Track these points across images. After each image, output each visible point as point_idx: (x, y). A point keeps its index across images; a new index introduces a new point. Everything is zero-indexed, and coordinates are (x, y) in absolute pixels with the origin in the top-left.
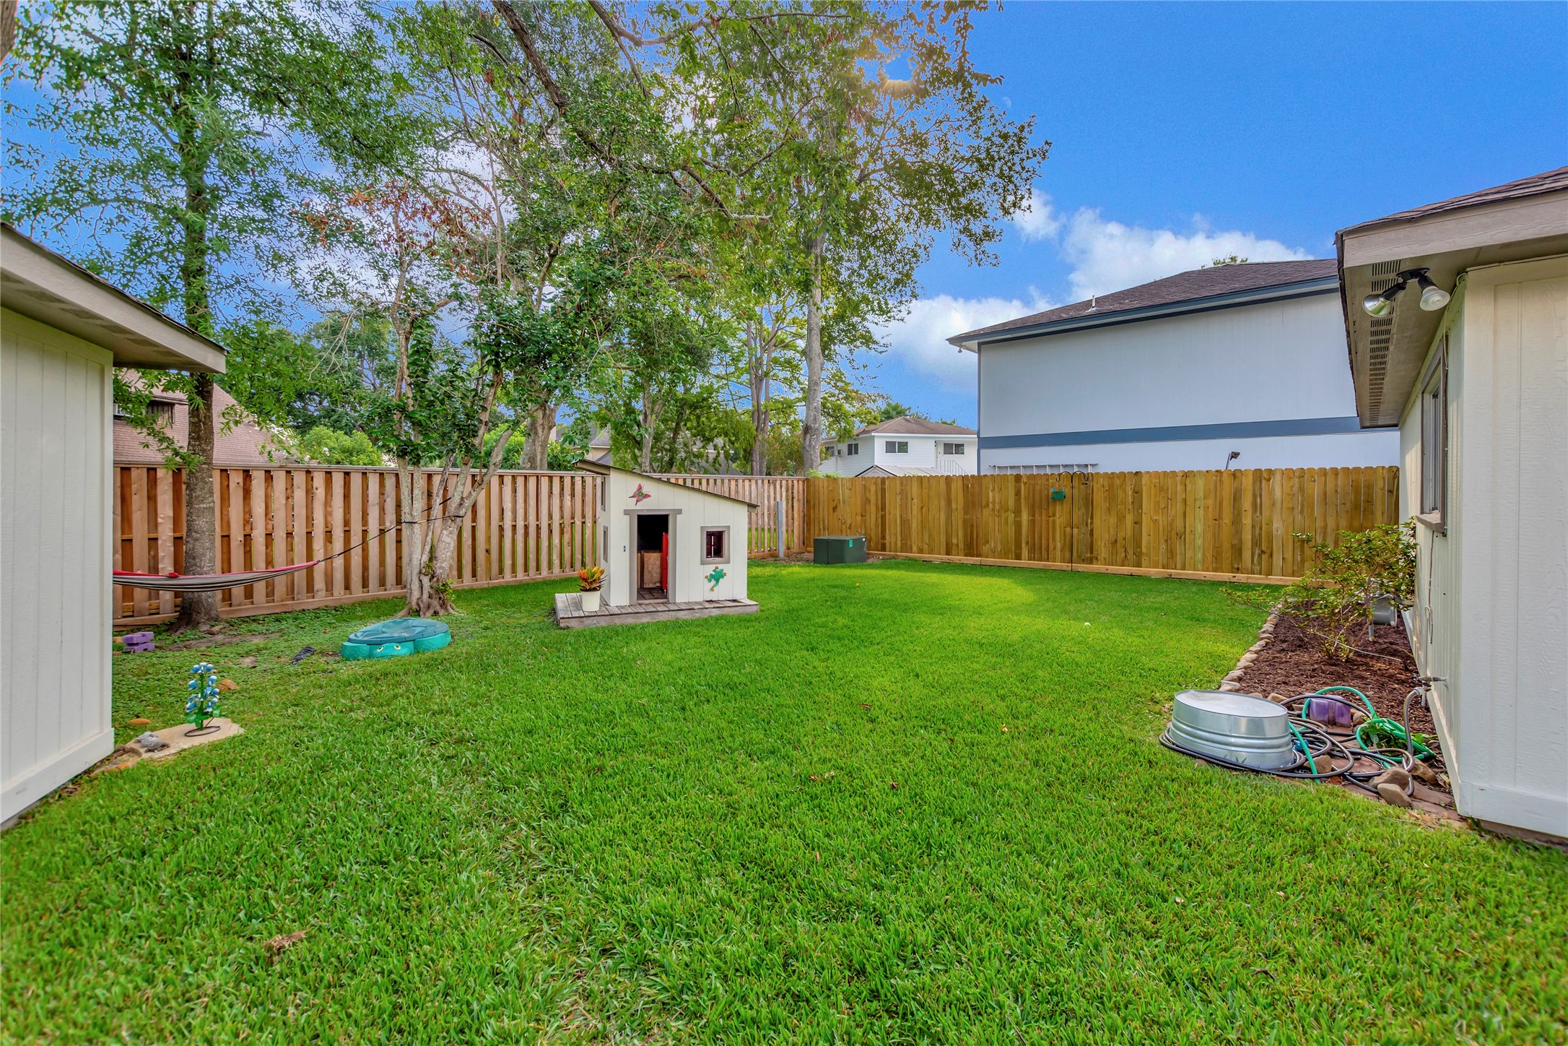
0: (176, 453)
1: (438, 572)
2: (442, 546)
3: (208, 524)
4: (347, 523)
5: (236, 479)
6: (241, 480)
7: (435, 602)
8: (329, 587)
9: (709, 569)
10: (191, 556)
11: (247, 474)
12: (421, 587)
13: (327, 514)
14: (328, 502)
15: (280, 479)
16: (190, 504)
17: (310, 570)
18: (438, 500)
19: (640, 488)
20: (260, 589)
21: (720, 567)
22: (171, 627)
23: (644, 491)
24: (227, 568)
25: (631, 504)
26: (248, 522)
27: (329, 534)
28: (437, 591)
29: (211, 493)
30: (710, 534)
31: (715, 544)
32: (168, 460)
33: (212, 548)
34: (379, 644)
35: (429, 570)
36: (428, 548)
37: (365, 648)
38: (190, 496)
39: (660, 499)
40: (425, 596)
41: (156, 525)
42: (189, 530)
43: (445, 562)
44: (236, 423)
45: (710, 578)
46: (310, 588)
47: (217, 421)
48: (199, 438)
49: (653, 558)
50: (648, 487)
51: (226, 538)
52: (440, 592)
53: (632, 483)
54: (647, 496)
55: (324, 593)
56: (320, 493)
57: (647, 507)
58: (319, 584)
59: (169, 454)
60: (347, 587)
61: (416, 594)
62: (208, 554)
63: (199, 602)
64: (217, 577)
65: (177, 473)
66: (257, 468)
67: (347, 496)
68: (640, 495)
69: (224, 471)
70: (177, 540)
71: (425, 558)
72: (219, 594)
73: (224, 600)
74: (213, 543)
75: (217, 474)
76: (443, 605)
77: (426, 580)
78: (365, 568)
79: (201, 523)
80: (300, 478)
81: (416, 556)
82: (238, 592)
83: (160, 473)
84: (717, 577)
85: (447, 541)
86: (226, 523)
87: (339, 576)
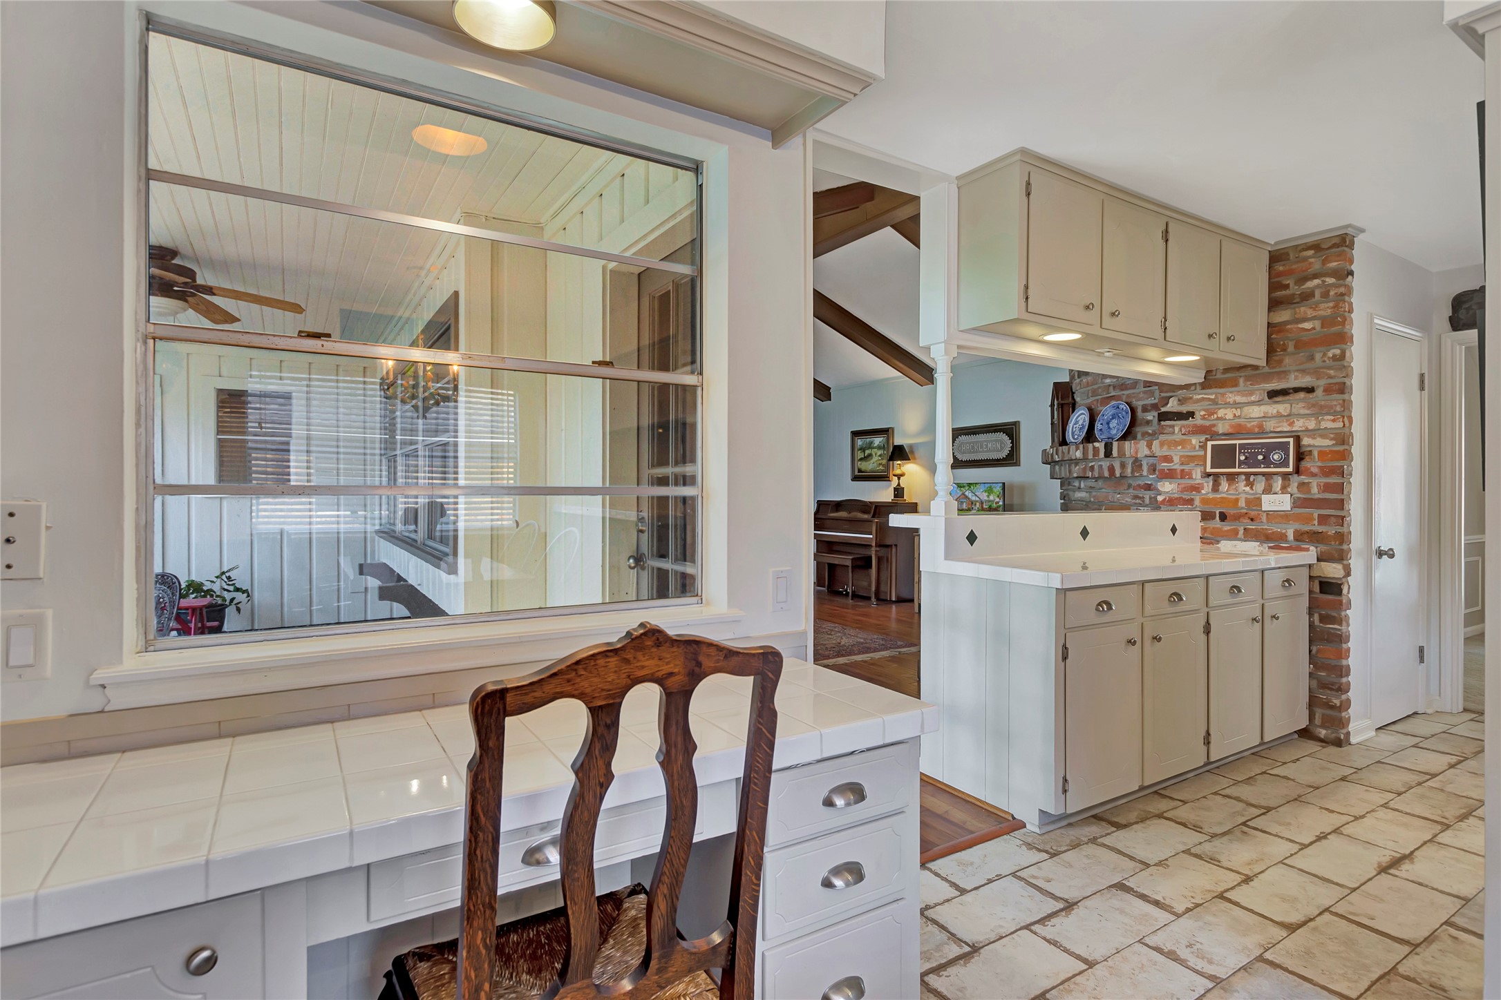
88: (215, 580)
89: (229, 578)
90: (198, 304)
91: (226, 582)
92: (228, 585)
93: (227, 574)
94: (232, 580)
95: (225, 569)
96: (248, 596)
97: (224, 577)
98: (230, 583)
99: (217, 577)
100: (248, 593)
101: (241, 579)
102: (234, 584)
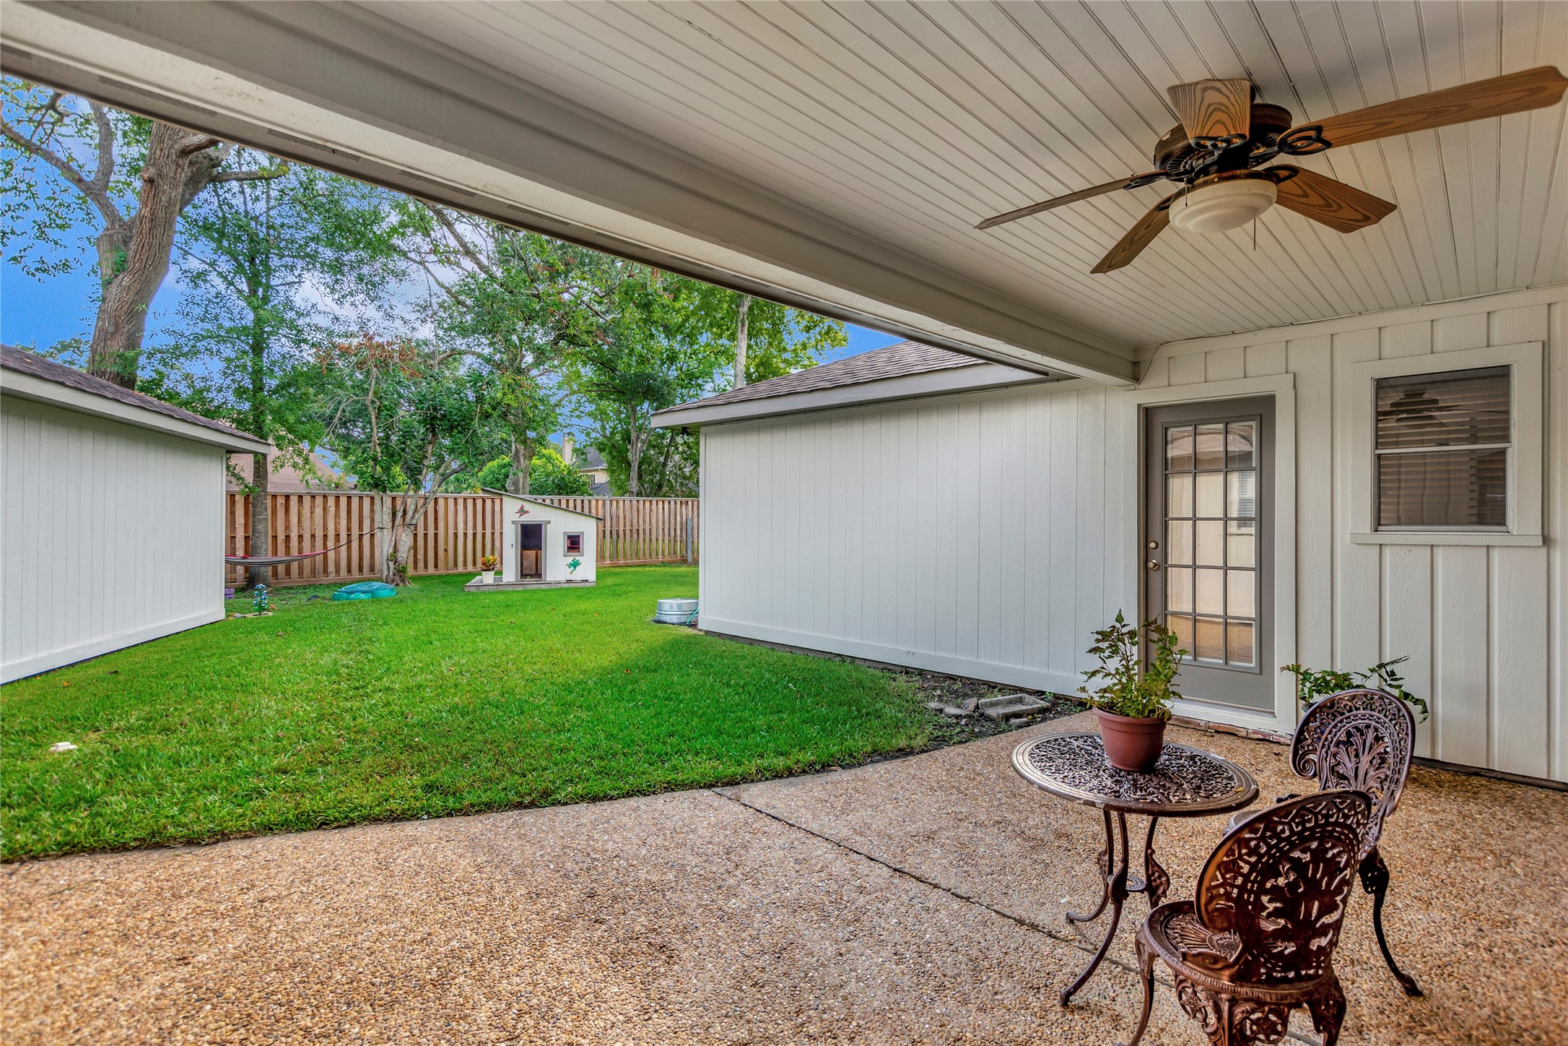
0: (246, 487)
1: (400, 559)
2: (401, 543)
3: (264, 528)
4: (349, 529)
5: (281, 501)
6: (283, 502)
7: (397, 578)
8: (338, 571)
9: (570, 560)
10: (255, 547)
11: (287, 497)
12: (389, 568)
13: (337, 524)
14: (337, 516)
15: (307, 500)
16: (254, 516)
17: (325, 555)
18: (400, 514)
19: (522, 507)
20: (295, 566)
21: (577, 558)
22: (243, 589)
23: (525, 509)
24: (275, 553)
25: (517, 517)
26: (287, 527)
27: (337, 536)
28: (399, 571)
29: (266, 509)
30: (569, 537)
31: (574, 543)
32: (242, 491)
33: (266, 543)
34: (352, 593)
35: (393, 558)
36: (393, 544)
37: (345, 595)
38: (254, 511)
39: (536, 514)
40: (391, 574)
41: (235, 528)
42: (253, 532)
43: (404, 554)
44: (281, 466)
45: (570, 565)
46: (326, 571)
47: (270, 468)
48: (259, 477)
49: (532, 553)
50: (527, 506)
51: (275, 537)
52: (401, 572)
53: (517, 504)
54: (527, 512)
55: (333, 574)
56: (332, 510)
57: (526, 519)
58: (331, 568)
59: (243, 487)
60: (349, 571)
61: (386, 573)
62: (264, 546)
63: (259, 574)
64: (270, 558)
65: (247, 498)
66: (293, 494)
67: (349, 512)
68: (522, 511)
69: (274, 497)
70: (247, 538)
71: (391, 550)
72: (270, 568)
73: (273, 576)
74: (267, 539)
75: (269, 498)
76: (403, 580)
77: (391, 564)
78: (361, 559)
79: (260, 527)
80: (319, 500)
81: (385, 549)
82: (281, 568)
83: (237, 497)
84: (575, 565)
85: (406, 540)
86: (274, 528)
87: (344, 564)
88: (1369, 674)
89: (1392, 674)
90: (1306, 195)
91: (1386, 681)
92: (1390, 685)
93: (1389, 668)
94: (1396, 680)
95: (1387, 659)
96: (1425, 711)
97: (1383, 672)
98: (1394, 683)
99: (1372, 671)
100: (1425, 706)
101: (1414, 682)
102: (1400, 686)
